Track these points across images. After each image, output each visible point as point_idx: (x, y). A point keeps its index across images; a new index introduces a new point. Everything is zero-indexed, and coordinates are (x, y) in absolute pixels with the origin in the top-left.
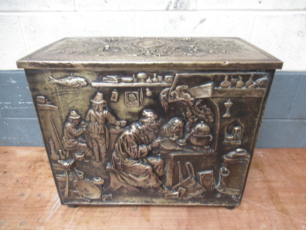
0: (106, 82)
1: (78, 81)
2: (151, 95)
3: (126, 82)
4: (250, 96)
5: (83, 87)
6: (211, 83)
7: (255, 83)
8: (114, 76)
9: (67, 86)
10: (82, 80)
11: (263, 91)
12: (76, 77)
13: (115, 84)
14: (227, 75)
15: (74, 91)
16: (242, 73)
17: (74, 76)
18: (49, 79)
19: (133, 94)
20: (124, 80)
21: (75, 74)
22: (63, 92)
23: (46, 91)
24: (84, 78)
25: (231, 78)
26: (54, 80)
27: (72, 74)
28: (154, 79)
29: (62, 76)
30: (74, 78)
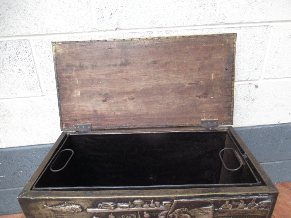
0: (102, 208)
1: (73, 208)
2: (149, 217)
3: (122, 207)
4: (253, 215)
5: (78, 212)
6: (211, 206)
7: (257, 205)
8: (110, 203)
9: (62, 212)
10: (78, 207)
11: (267, 211)
12: (71, 204)
13: (111, 210)
14: (228, 200)
15: (69, 215)
16: (243, 198)
17: (69, 203)
18: (43, 207)
19: (130, 217)
20: (120, 206)
21: (69, 202)
22: (57, 216)
23: (40, 215)
24: (79, 205)
25: (232, 202)
26: (49, 207)
27: (66, 202)
28: (151, 205)
29: (56, 204)
30: (68, 205)
